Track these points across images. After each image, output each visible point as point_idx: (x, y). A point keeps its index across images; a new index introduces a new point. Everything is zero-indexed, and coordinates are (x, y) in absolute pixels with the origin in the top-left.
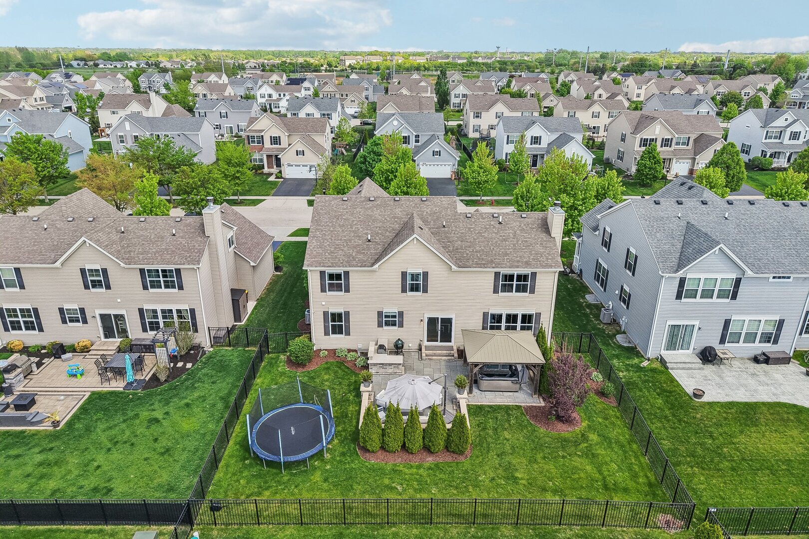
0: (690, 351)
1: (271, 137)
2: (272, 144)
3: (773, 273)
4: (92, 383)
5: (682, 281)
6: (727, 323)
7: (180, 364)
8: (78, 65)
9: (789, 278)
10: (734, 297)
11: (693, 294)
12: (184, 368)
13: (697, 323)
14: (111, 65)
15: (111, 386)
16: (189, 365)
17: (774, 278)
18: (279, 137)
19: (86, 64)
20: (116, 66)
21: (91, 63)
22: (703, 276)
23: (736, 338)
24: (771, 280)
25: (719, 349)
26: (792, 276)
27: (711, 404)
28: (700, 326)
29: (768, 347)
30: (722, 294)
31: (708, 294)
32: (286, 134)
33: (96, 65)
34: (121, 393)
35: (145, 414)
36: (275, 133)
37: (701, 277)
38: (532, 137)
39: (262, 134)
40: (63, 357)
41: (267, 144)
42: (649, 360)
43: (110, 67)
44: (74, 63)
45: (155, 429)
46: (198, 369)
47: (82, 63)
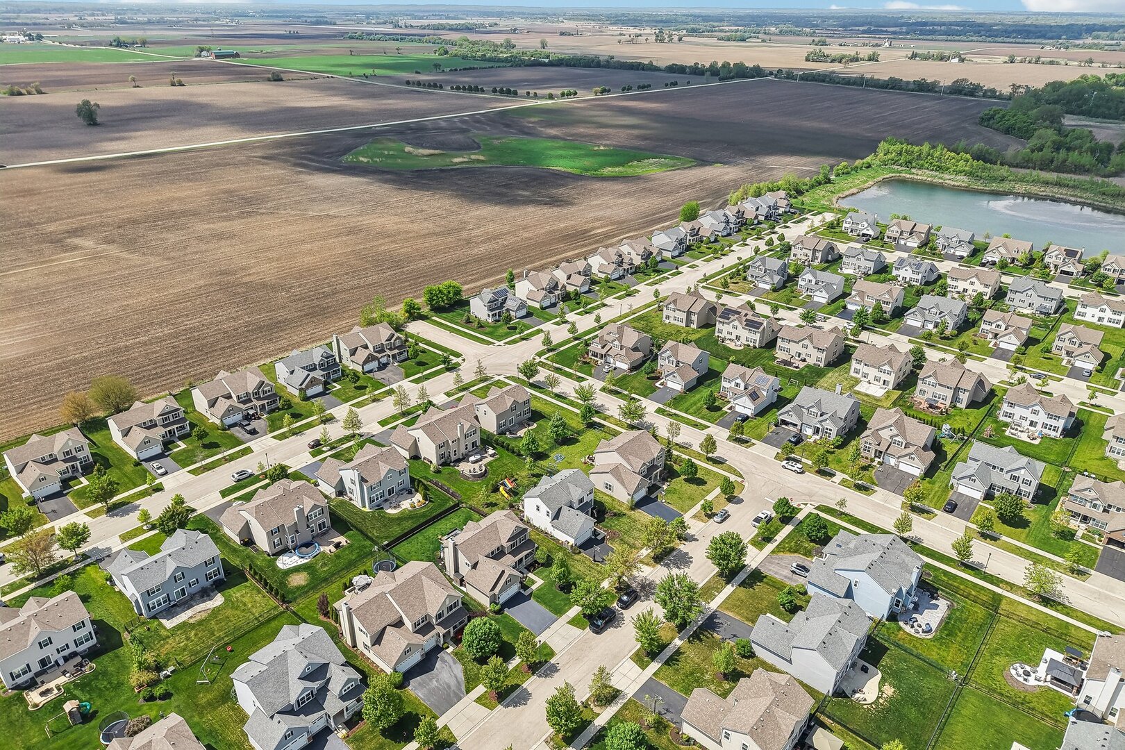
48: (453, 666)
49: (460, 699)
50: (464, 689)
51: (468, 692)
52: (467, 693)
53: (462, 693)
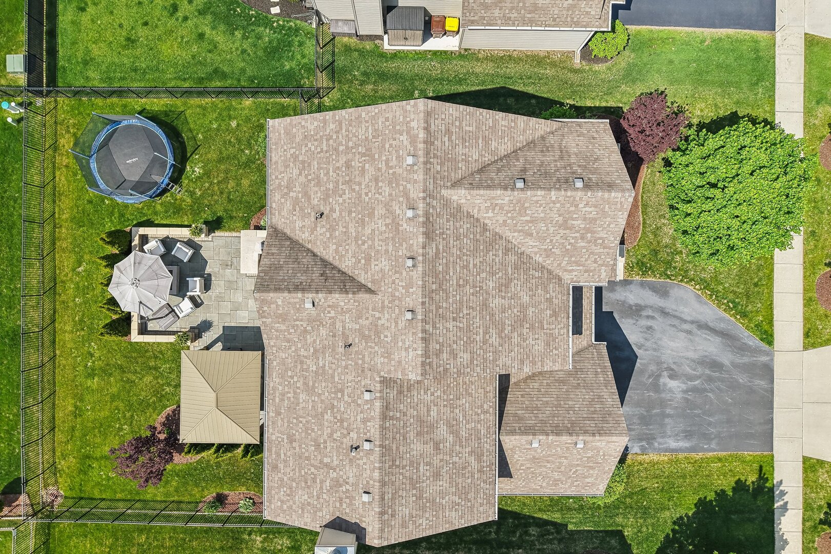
48: (668, 304)
49: (768, 372)
50: (753, 340)
51: (768, 337)
52: (770, 343)
53: (756, 351)
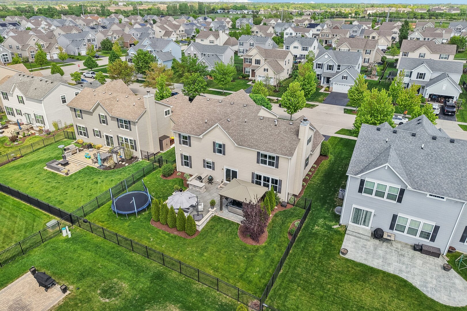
0: (368, 228)
1: (256, 60)
2: (255, 64)
3: (430, 192)
4: (89, 163)
5: (362, 182)
6: (395, 217)
7: (124, 163)
8: (220, 12)
9: (443, 198)
10: (400, 200)
11: (370, 192)
12: (124, 165)
13: (373, 211)
14: (235, 12)
15: (95, 165)
16: (127, 164)
17: (430, 195)
18: (260, 60)
19: (224, 11)
20: (237, 13)
21: (227, 11)
22: (377, 182)
23: (401, 229)
24: (428, 196)
25: (387, 232)
26: (446, 198)
27: (347, 260)
28: (375, 214)
29: (426, 242)
30: (390, 197)
31: (380, 194)
32: (263, 59)
33: (229, 12)
34: (95, 169)
35: (95, 179)
36: (258, 57)
37: (376, 182)
38: (418, 73)
39: (251, 58)
40: (90, 149)
41: (253, 63)
42: (340, 225)
43: (235, 13)
44: (219, 11)
45: (95, 186)
46: (129, 167)
47: (222, 11)
